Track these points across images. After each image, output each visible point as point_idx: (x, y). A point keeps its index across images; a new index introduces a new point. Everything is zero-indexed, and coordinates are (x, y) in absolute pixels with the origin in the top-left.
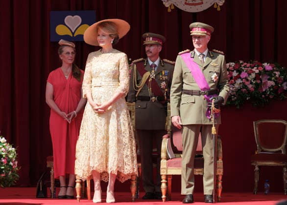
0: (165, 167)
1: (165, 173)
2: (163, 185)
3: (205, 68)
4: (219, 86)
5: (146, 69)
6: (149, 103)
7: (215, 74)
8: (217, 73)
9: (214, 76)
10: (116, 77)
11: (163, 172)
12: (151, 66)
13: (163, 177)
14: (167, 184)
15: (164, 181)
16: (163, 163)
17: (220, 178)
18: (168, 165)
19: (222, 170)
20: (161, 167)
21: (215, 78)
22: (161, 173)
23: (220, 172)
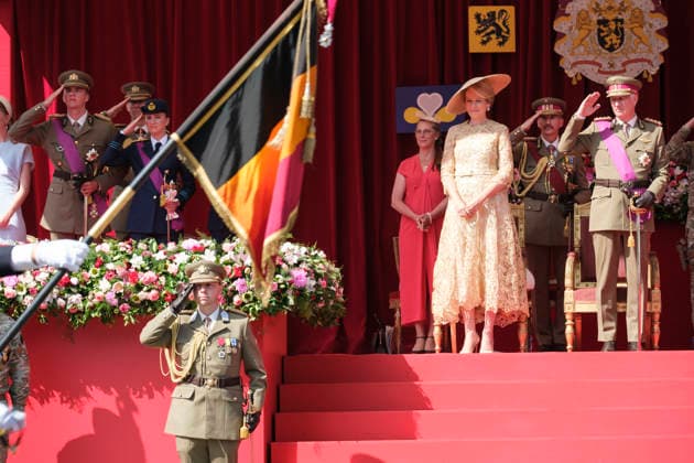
0: (572, 300)
1: (571, 311)
2: (569, 330)
3: (630, 144)
4: (651, 173)
5: (541, 152)
6: (545, 204)
7: (645, 155)
8: (648, 153)
9: (643, 158)
10: (494, 162)
11: (568, 309)
12: (548, 149)
13: (568, 317)
14: (574, 327)
15: (569, 322)
16: (569, 295)
17: (657, 317)
18: (576, 298)
19: (659, 305)
20: (566, 300)
21: (645, 160)
22: (566, 310)
23: (657, 307)
